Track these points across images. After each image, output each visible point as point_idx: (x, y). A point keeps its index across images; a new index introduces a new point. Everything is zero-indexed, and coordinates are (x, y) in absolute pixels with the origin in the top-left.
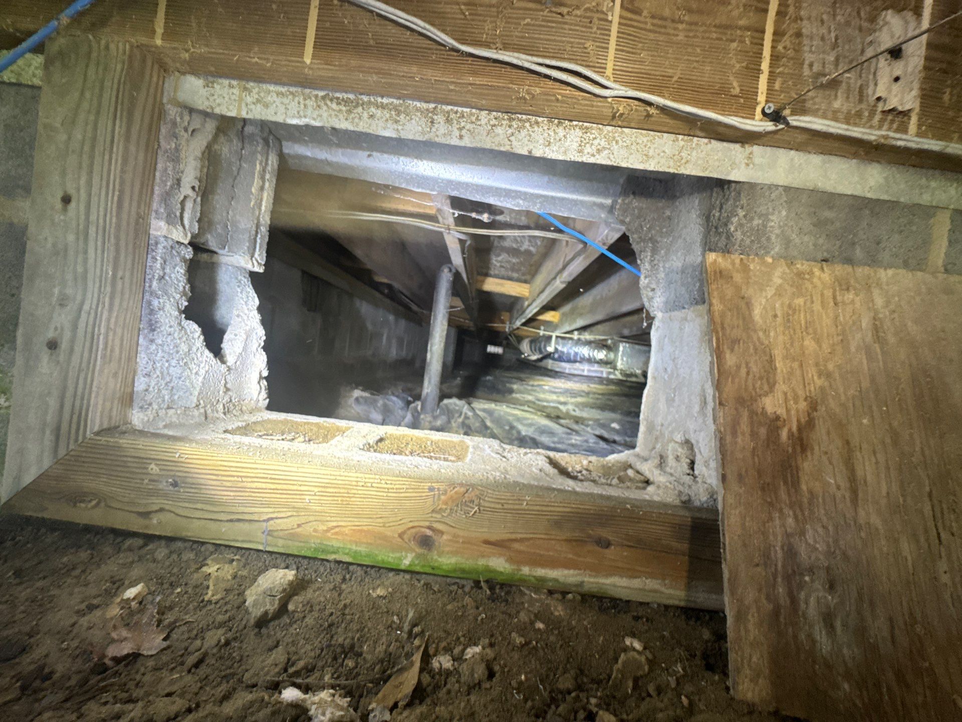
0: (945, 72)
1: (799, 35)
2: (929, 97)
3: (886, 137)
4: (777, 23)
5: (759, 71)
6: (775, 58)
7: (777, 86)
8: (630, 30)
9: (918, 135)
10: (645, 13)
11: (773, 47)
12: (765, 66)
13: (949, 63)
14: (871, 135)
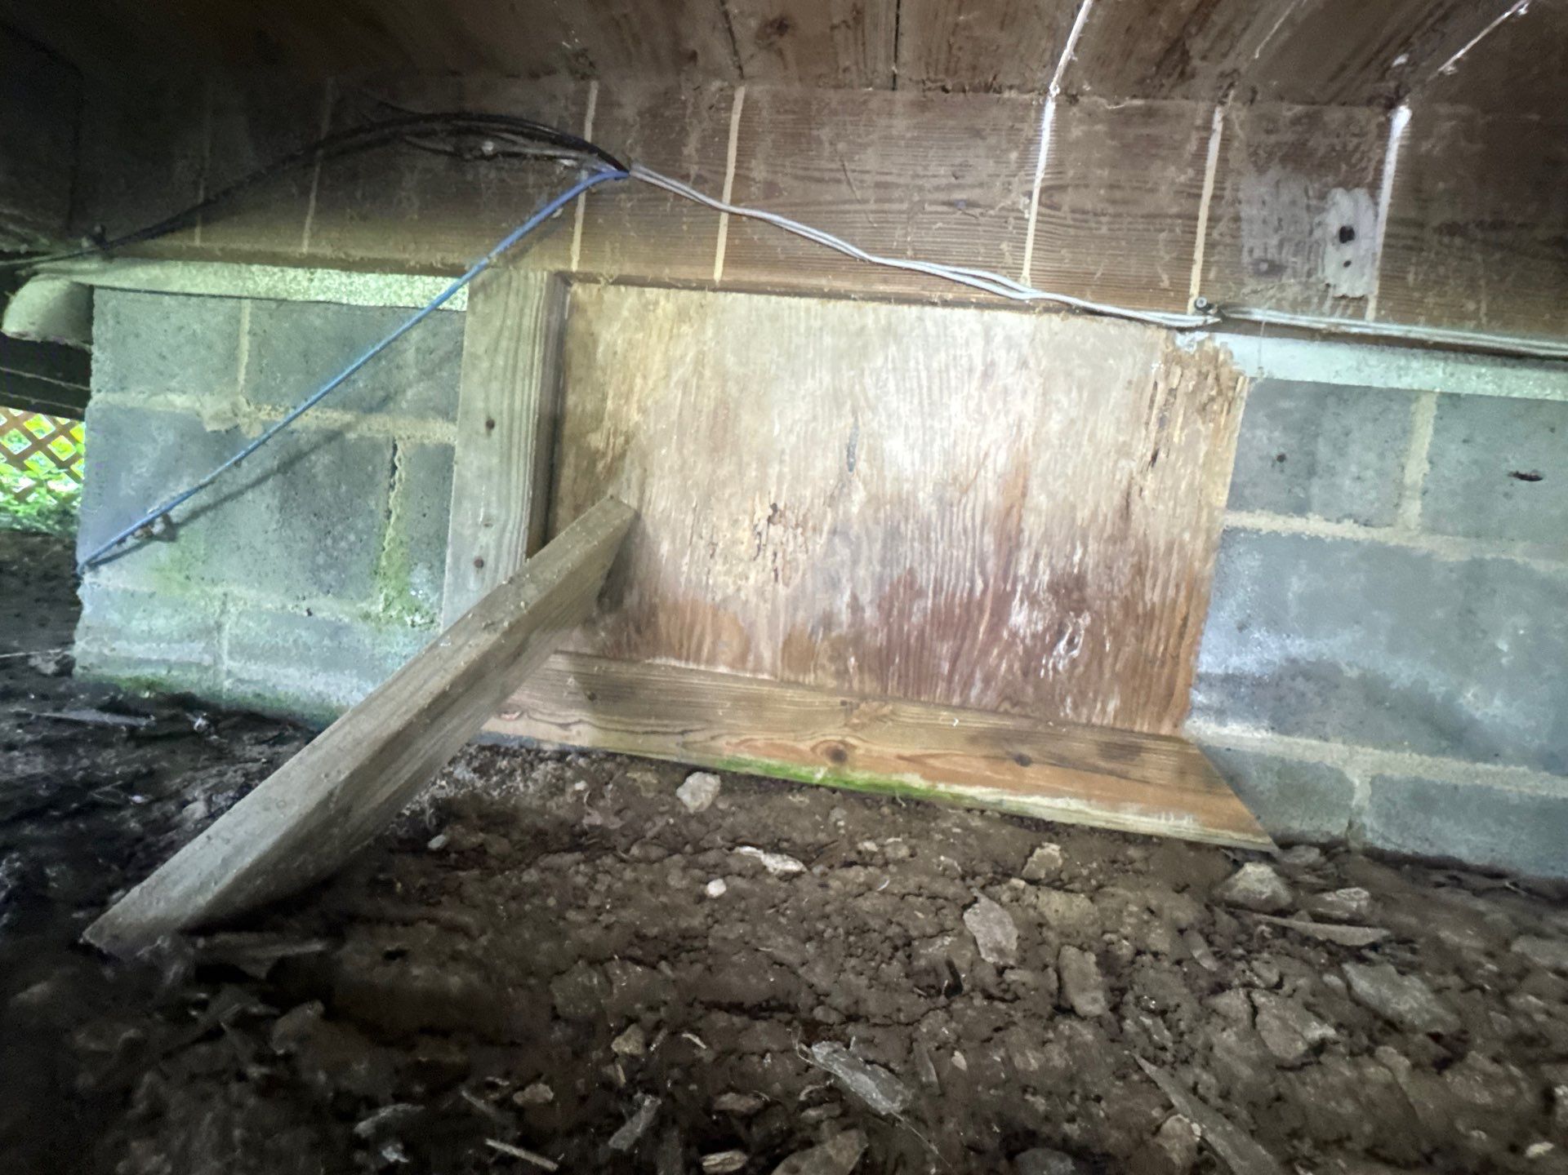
0: (1410, 248)
1: (1237, 219)
2: (1390, 278)
3: (1339, 325)
4: (1211, 208)
5: (1191, 261)
6: (1210, 246)
7: (1212, 275)
8: (1046, 227)
9: (1377, 320)
10: (1066, 208)
11: (1208, 235)
12: (1199, 255)
13: (1415, 238)
14: (1321, 323)
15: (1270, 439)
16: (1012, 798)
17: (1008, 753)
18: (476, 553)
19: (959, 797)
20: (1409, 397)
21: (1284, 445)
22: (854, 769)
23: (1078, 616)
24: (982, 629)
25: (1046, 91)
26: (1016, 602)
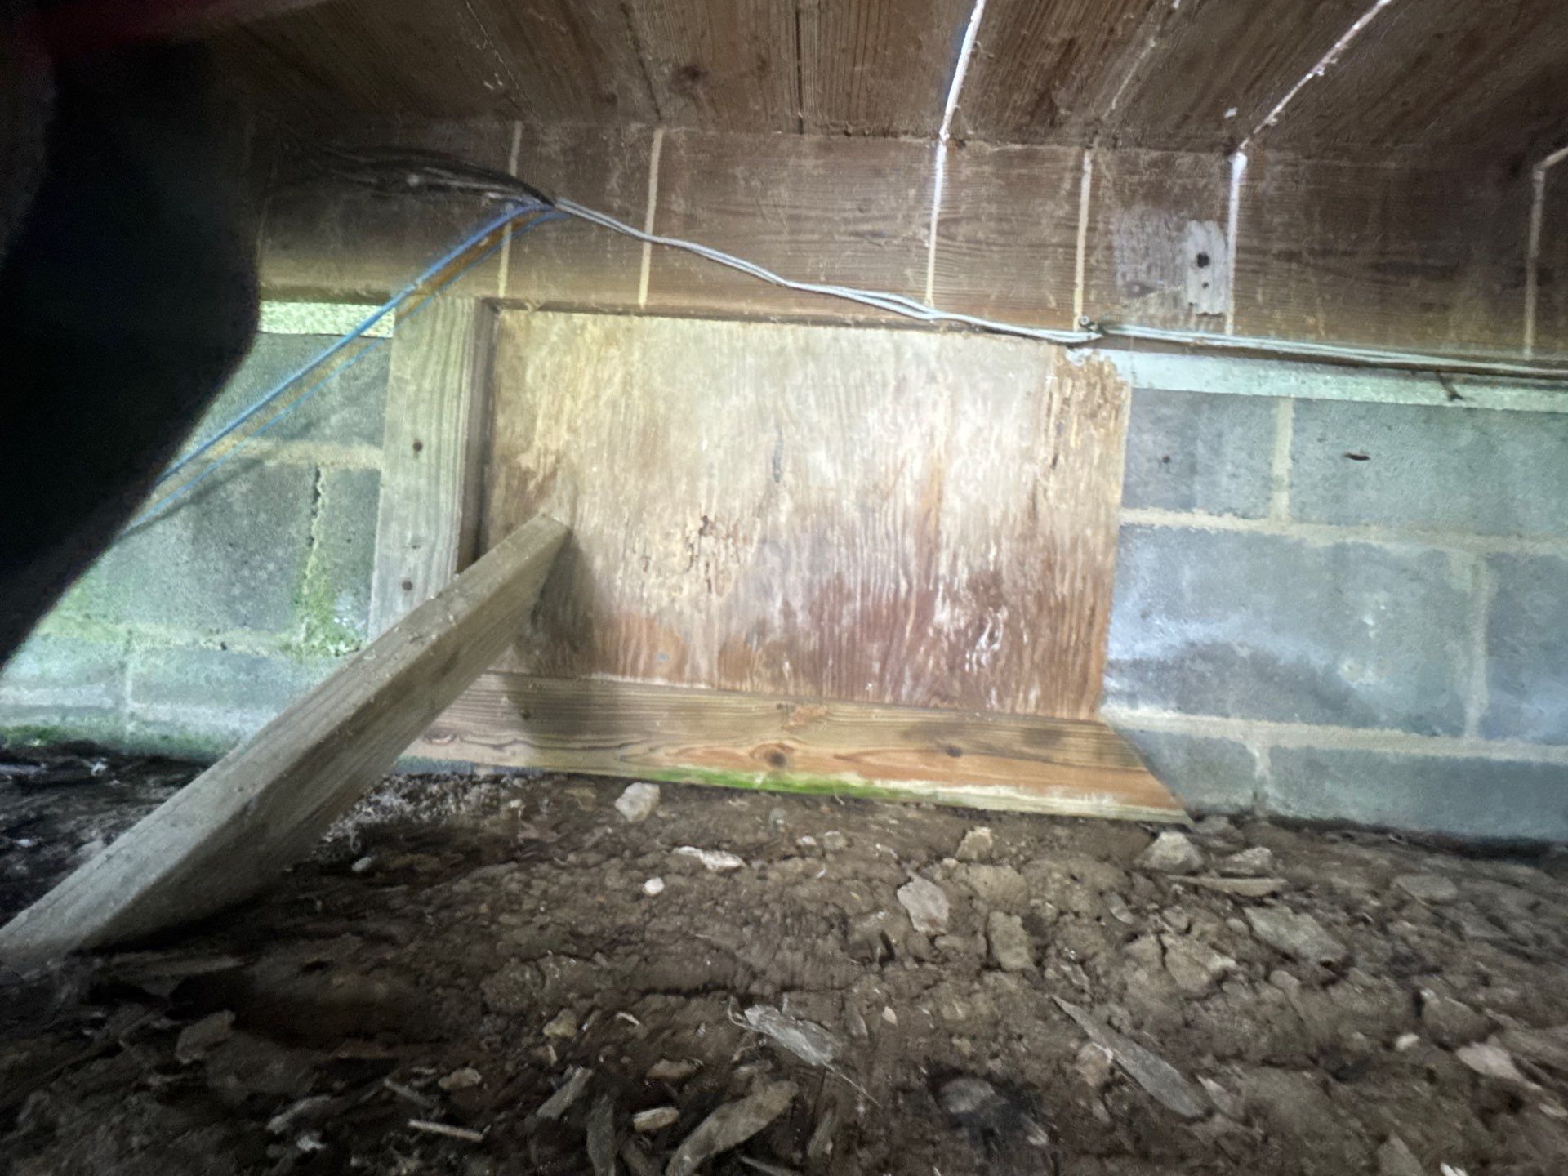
0: (1255, 272)
1: (1110, 248)
2: (1243, 298)
3: (1202, 338)
4: (1088, 239)
5: (1074, 284)
6: (1089, 270)
7: (1092, 297)
8: (945, 255)
9: (1236, 333)
10: (960, 238)
11: (1086, 261)
12: (1079, 279)
13: (1260, 264)
14: (1188, 337)
15: (1155, 443)
16: (945, 790)
17: (939, 745)
18: (403, 575)
19: (895, 792)
20: (1270, 402)
21: (1168, 448)
22: (792, 770)
23: (996, 611)
24: (908, 628)
25: (937, 136)
26: (939, 600)
